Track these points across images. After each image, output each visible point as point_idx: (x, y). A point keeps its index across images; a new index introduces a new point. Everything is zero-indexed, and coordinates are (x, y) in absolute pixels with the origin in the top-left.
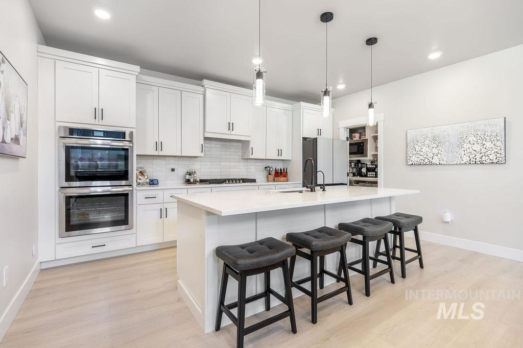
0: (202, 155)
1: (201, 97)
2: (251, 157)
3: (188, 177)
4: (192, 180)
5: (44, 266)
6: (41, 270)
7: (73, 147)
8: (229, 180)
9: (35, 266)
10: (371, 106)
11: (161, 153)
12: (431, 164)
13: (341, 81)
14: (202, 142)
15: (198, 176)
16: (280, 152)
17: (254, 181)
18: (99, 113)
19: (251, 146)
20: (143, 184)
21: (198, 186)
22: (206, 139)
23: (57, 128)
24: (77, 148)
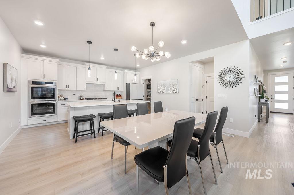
0: (85, 89)
1: (85, 69)
2: (106, 90)
3: (80, 97)
4: (81, 98)
5: (23, 127)
6: (22, 129)
7: (34, 88)
8: (95, 98)
9: (20, 127)
10: (135, 75)
11: (68, 89)
12: (163, 93)
13: (138, 64)
14: (85, 85)
15: (84, 97)
16: (118, 88)
17: (106, 99)
18: (43, 76)
19: (106, 86)
20: (61, 100)
21: (84, 100)
22: (86, 83)
23: (28, 81)
24: (35, 88)
